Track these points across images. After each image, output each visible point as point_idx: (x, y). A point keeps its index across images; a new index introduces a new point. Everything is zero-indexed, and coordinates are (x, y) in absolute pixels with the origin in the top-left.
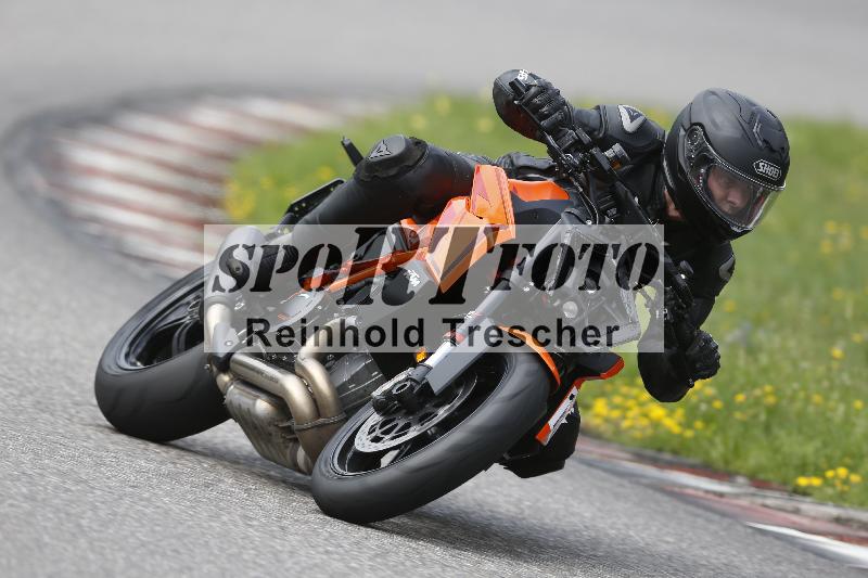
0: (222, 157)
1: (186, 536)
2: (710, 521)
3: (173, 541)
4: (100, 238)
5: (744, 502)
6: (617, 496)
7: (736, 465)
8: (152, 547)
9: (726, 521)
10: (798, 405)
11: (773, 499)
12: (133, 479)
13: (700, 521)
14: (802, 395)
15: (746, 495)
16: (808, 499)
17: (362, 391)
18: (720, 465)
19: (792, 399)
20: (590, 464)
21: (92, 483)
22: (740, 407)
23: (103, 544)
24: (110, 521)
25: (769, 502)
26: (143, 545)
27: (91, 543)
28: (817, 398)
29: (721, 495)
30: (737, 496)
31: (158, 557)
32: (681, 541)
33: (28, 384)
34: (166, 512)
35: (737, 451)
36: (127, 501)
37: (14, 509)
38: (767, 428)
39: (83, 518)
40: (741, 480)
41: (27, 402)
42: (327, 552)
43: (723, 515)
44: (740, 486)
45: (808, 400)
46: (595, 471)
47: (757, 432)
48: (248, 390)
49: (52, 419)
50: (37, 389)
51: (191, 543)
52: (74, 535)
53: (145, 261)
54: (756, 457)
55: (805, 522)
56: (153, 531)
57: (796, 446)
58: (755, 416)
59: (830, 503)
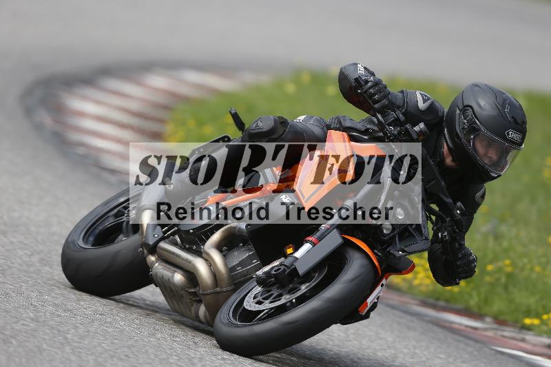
0: (166, 108)
1: (134, 346)
2: (467, 345)
3: (126, 349)
4: (85, 157)
5: (490, 334)
6: (409, 328)
7: (486, 310)
8: (112, 353)
9: (478, 346)
10: (526, 273)
11: (508, 332)
12: (101, 309)
13: (462, 345)
14: (528, 267)
15: (492, 329)
16: (531, 333)
17: (245, 272)
18: (476, 310)
19: (522, 269)
20: (393, 307)
21: (75, 312)
22: (489, 273)
23: (80, 350)
24: (85, 336)
25: (506, 334)
26: (106, 351)
27: (73, 350)
28: (538, 269)
29: (475, 329)
30: (486, 330)
31: (115, 359)
32: (449, 357)
33: (36, 248)
34: (122, 331)
35: (486, 301)
36: (97, 323)
37: (24, 327)
38: (506, 287)
39: (68, 334)
40: (488, 319)
41: (35, 259)
42: (223, 359)
43: (476, 341)
44: (488, 323)
45: (532, 270)
46: (395, 312)
47: (500, 290)
48: (169, 267)
49: (51, 270)
50: (41, 251)
51: (136, 351)
52: (62, 344)
53: (113, 172)
54: (498, 305)
55: (529, 347)
56: (113, 343)
57: (524, 298)
58: (499, 279)
59: (545, 335)
